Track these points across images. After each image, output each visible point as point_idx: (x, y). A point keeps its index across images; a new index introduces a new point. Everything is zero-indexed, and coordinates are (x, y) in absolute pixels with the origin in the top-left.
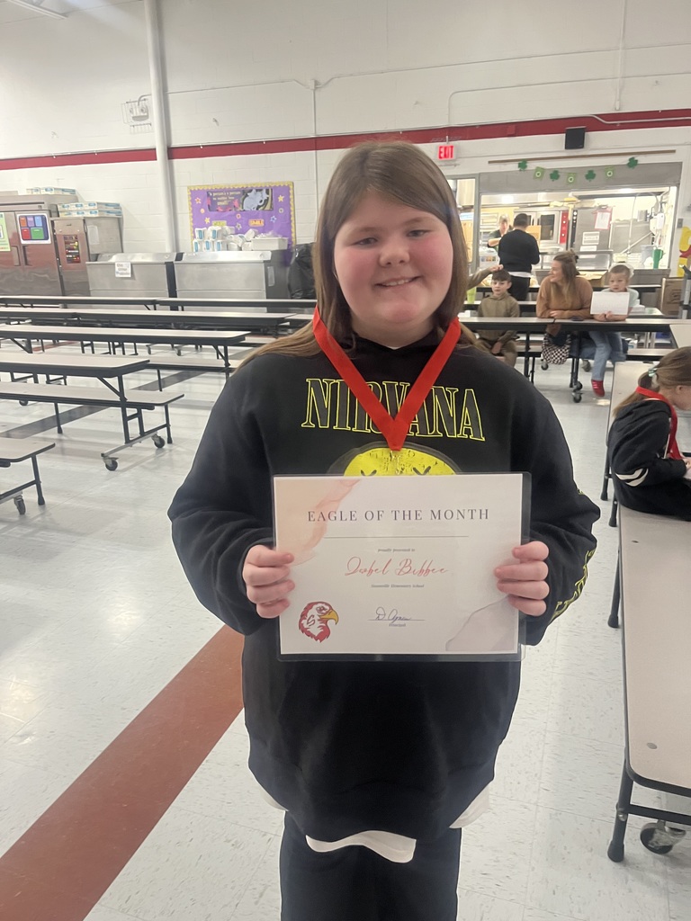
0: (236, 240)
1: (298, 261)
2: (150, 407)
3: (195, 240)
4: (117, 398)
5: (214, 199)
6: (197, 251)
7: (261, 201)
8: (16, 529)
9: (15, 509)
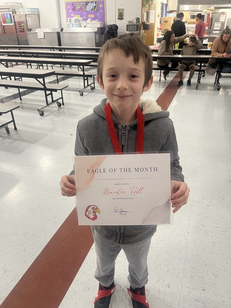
0: (83, 23)
1: (108, 32)
2: (56, 90)
3: (68, 23)
4: (43, 87)
5: (75, 6)
6: (68, 27)
7: (93, 7)
8: (6, 140)
9: (5, 131)
